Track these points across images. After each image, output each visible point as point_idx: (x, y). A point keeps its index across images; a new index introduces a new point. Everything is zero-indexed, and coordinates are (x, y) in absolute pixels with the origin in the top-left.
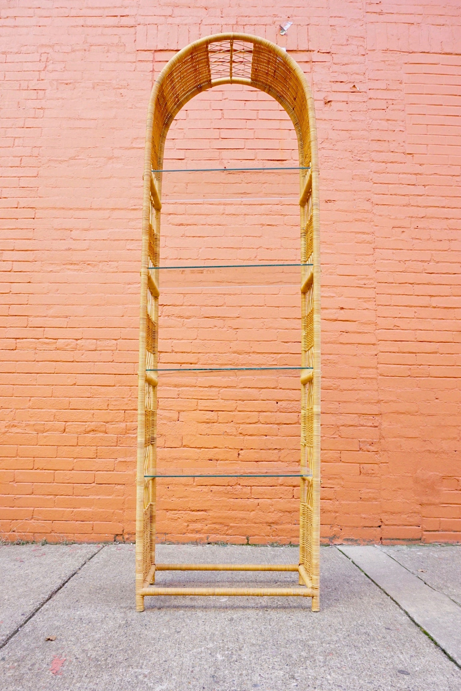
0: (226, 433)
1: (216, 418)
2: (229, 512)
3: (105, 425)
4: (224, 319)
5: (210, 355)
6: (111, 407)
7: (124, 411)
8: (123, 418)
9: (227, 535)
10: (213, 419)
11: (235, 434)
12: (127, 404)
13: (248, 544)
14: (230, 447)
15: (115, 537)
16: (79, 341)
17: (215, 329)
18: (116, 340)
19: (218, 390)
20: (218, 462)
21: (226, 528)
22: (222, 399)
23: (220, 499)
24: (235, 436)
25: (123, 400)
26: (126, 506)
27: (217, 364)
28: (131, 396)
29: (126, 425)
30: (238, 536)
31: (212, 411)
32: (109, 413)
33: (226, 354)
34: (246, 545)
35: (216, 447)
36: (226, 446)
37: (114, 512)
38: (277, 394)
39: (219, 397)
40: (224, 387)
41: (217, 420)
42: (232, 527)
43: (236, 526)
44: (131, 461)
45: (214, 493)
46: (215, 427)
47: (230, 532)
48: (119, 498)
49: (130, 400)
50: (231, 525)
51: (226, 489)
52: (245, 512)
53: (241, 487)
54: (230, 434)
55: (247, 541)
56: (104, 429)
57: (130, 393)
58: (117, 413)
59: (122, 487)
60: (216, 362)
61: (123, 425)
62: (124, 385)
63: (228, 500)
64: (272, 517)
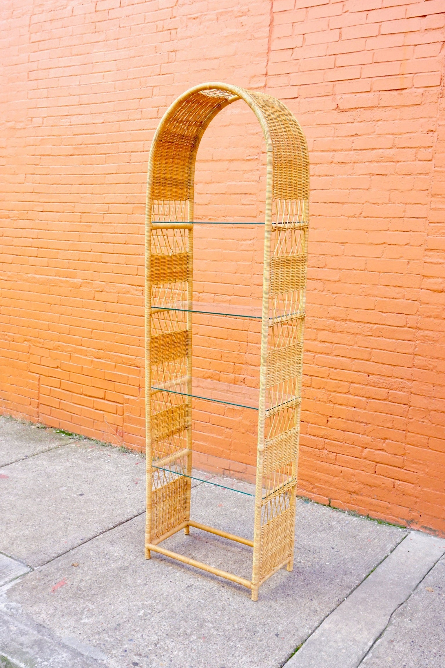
0: (317, 399)
1: (309, 382)
2: (316, 472)
3: (219, 374)
4: (325, 282)
5: (309, 319)
6: (224, 359)
7: (233, 364)
8: (233, 370)
9: (312, 492)
10: (307, 383)
11: (325, 400)
12: (236, 357)
13: (329, 505)
14: (320, 412)
15: (223, 471)
16: (201, 294)
17: (315, 292)
18: (229, 295)
19: (313, 355)
20: (309, 424)
21: (312, 486)
22: (317, 365)
23: (308, 459)
24: (326, 402)
25: (233, 354)
26: (232, 448)
27: (314, 329)
28: (239, 350)
29: (235, 377)
30: (322, 496)
31: (307, 375)
32: (222, 363)
33: (324, 319)
34: (328, 506)
35: (308, 410)
36: (317, 411)
37: (223, 450)
38: (370, 367)
39: (314, 362)
40: (319, 353)
41: (311, 385)
42: (317, 487)
43: (320, 487)
44: (237, 410)
45: (304, 452)
46: (308, 391)
47: (315, 490)
48: (227, 439)
49: (238, 354)
50: (316, 484)
51: (314, 451)
52: (329, 476)
53: (328, 452)
54: (321, 400)
55: (329, 502)
56: (217, 377)
57: (239, 348)
58: (228, 364)
59: (230, 431)
60: (314, 327)
61: (232, 376)
62: (235, 339)
63: (315, 461)
64: (354, 487)
